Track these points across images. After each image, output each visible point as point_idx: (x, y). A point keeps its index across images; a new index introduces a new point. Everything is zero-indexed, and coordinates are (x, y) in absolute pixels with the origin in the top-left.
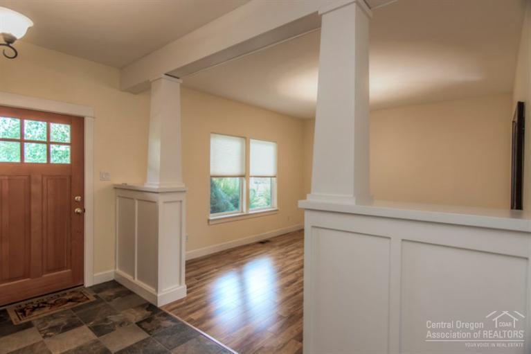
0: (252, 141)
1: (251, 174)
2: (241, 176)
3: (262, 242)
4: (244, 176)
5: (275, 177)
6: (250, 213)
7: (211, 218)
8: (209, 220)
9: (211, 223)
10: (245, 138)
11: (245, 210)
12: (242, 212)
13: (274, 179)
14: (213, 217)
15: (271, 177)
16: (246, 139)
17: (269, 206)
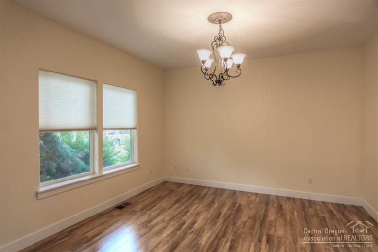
0: (104, 86)
1: (105, 126)
2: (91, 129)
3: (120, 207)
4: (95, 128)
5: (135, 128)
6: (104, 173)
7: (42, 190)
8: (37, 194)
9: (40, 197)
10: (95, 81)
11: (97, 170)
12: (94, 173)
13: (135, 131)
14: (44, 187)
15: (130, 129)
16: (96, 84)
17: (129, 161)
